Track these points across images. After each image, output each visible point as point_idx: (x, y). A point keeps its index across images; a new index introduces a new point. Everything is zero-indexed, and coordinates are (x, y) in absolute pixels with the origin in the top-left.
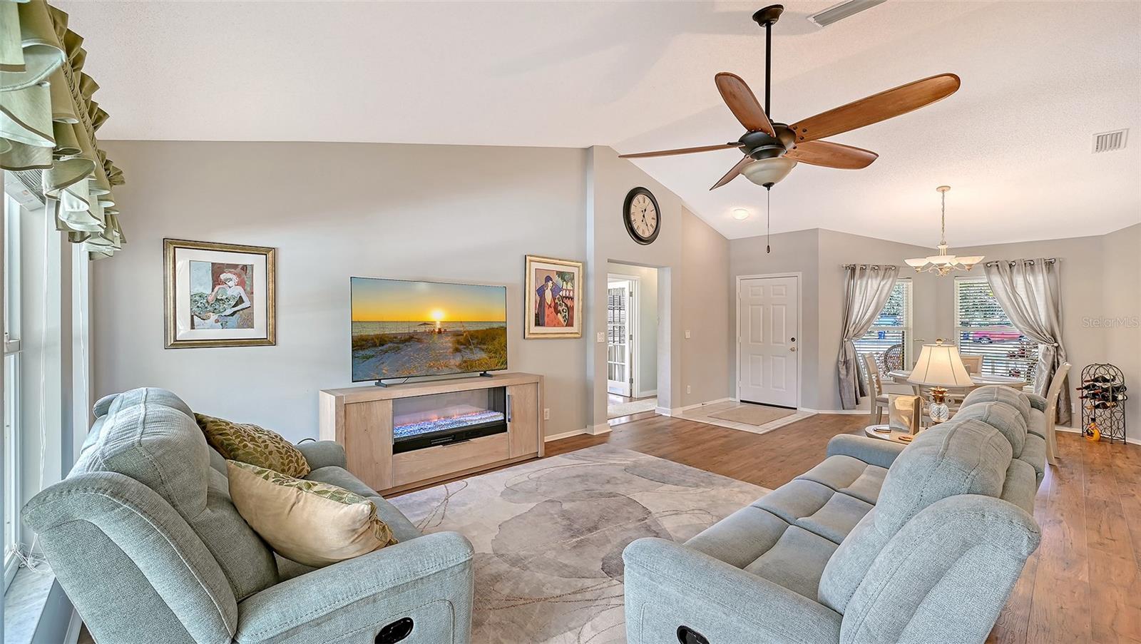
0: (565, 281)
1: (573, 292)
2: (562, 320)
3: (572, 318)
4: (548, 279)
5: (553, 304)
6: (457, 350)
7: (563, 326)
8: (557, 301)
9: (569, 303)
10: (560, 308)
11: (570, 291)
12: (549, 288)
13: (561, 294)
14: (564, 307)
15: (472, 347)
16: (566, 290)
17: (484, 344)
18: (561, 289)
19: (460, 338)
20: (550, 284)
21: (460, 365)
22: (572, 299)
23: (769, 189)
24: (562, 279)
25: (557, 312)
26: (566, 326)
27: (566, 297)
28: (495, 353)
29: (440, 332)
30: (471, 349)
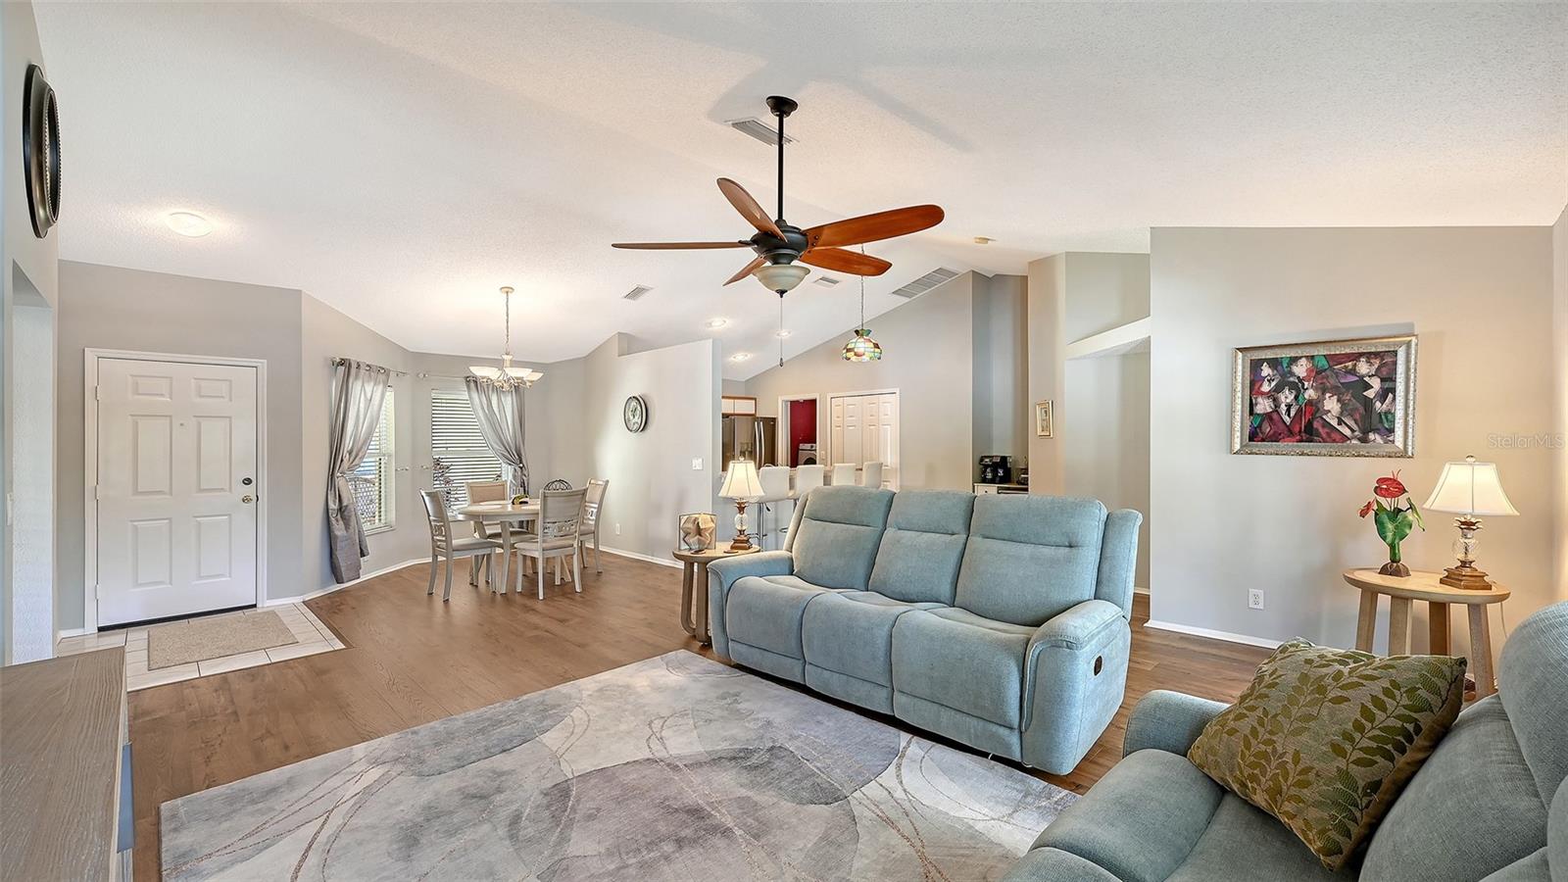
23: (782, 297)
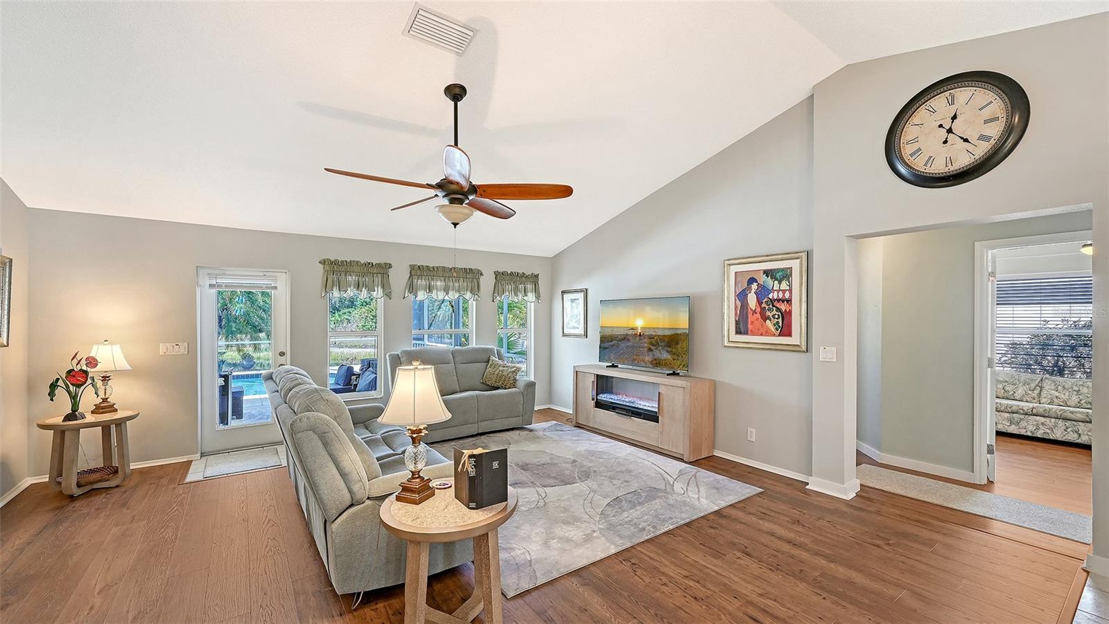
0: (776, 279)
1: (791, 293)
2: (772, 328)
3: (790, 326)
4: (752, 280)
5: (758, 310)
6: (650, 350)
7: (774, 335)
8: (764, 305)
9: (783, 307)
10: (768, 313)
11: (784, 291)
12: (753, 291)
13: (770, 296)
14: (774, 312)
15: (660, 348)
16: (778, 291)
17: (670, 347)
18: (769, 291)
19: (653, 340)
20: (754, 286)
21: (652, 361)
22: (789, 301)
23: (455, 227)
24: (772, 278)
25: (765, 318)
26: (779, 335)
27: (779, 300)
28: (678, 356)
29: (640, 335)
30: (660, 351)
